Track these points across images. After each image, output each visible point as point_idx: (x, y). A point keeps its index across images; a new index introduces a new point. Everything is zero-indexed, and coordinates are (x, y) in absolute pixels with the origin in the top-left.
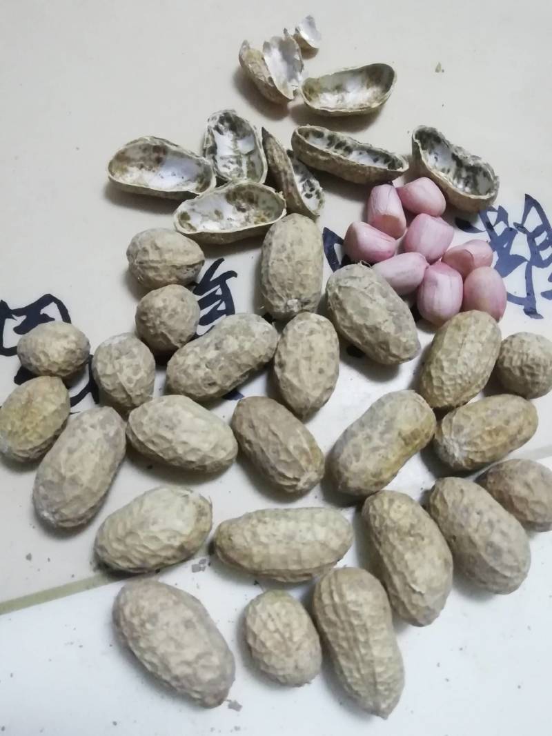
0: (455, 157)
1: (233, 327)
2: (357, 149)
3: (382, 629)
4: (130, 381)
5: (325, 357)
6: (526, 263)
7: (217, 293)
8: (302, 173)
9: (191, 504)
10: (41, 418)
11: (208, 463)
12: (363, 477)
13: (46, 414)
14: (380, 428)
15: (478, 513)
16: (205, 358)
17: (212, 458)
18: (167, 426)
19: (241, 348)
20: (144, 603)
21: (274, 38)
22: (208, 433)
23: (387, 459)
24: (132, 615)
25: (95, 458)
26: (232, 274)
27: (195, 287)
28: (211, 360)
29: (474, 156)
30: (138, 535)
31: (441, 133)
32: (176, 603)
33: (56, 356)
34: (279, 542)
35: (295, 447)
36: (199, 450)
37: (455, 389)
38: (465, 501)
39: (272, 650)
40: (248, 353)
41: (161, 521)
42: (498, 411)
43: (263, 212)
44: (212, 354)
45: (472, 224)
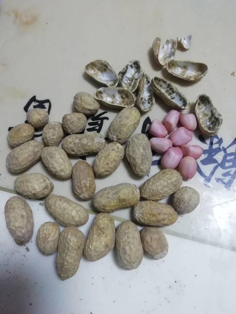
0: (212, 112)
1: (88, 136)
2: (176, 93)
3: (74, 253)
4: (50, 137)
5: (112, 160)
6: (217, 164)
7: (98, 123)
8: (151, 93)
9: (45, 183)
10: (20, 136)
11: (57, 174)
12: (99, 204)
13: (22, 135)
14: (114, 192)
15: (127, 237)
16: (74, 141)
17: (59, 173)
18: (50, 156)
19: (87, 144)
20: (14, 203)
21: (171, 40)
22: (62, 165)
23: (110, 203)
24: (9, 205)
25: (27, 155)
26: (107, 118)
27: (92, 117)
28: (76, 143)
29: (219, 114)
30: (24, 184)
31: (210, 100)
32: (23, 209)
33: (35, 120)
34: (61, 209)
35: (84, 183)
36: (56, 168)
37: (149, 193)
38: (127, 231)
39: (41, 238)
40: (89, 146)
41: (32, 183)
42: (159, 209)
43: (129, 102)
44: (77, 141)
45: (205, 140)
